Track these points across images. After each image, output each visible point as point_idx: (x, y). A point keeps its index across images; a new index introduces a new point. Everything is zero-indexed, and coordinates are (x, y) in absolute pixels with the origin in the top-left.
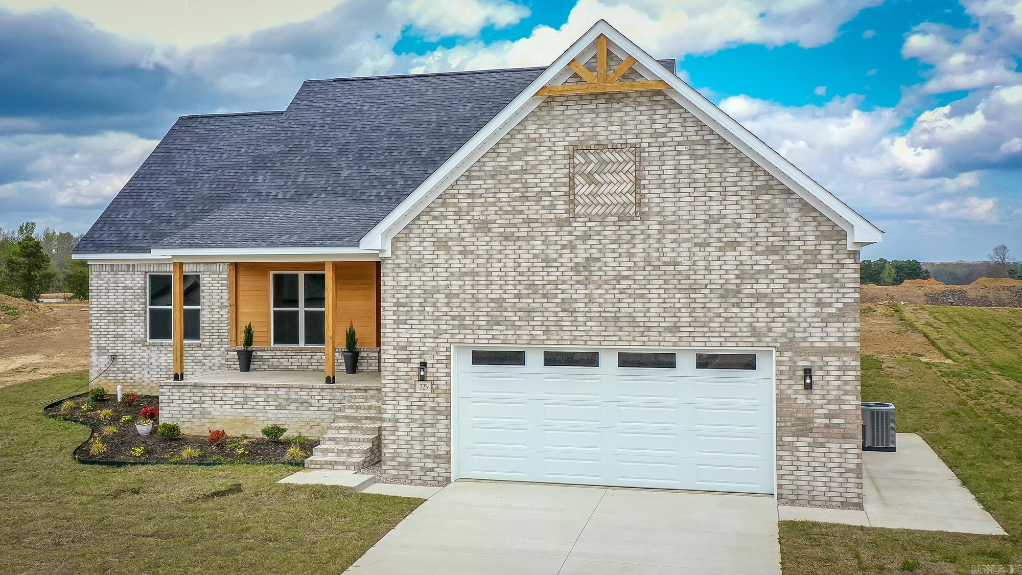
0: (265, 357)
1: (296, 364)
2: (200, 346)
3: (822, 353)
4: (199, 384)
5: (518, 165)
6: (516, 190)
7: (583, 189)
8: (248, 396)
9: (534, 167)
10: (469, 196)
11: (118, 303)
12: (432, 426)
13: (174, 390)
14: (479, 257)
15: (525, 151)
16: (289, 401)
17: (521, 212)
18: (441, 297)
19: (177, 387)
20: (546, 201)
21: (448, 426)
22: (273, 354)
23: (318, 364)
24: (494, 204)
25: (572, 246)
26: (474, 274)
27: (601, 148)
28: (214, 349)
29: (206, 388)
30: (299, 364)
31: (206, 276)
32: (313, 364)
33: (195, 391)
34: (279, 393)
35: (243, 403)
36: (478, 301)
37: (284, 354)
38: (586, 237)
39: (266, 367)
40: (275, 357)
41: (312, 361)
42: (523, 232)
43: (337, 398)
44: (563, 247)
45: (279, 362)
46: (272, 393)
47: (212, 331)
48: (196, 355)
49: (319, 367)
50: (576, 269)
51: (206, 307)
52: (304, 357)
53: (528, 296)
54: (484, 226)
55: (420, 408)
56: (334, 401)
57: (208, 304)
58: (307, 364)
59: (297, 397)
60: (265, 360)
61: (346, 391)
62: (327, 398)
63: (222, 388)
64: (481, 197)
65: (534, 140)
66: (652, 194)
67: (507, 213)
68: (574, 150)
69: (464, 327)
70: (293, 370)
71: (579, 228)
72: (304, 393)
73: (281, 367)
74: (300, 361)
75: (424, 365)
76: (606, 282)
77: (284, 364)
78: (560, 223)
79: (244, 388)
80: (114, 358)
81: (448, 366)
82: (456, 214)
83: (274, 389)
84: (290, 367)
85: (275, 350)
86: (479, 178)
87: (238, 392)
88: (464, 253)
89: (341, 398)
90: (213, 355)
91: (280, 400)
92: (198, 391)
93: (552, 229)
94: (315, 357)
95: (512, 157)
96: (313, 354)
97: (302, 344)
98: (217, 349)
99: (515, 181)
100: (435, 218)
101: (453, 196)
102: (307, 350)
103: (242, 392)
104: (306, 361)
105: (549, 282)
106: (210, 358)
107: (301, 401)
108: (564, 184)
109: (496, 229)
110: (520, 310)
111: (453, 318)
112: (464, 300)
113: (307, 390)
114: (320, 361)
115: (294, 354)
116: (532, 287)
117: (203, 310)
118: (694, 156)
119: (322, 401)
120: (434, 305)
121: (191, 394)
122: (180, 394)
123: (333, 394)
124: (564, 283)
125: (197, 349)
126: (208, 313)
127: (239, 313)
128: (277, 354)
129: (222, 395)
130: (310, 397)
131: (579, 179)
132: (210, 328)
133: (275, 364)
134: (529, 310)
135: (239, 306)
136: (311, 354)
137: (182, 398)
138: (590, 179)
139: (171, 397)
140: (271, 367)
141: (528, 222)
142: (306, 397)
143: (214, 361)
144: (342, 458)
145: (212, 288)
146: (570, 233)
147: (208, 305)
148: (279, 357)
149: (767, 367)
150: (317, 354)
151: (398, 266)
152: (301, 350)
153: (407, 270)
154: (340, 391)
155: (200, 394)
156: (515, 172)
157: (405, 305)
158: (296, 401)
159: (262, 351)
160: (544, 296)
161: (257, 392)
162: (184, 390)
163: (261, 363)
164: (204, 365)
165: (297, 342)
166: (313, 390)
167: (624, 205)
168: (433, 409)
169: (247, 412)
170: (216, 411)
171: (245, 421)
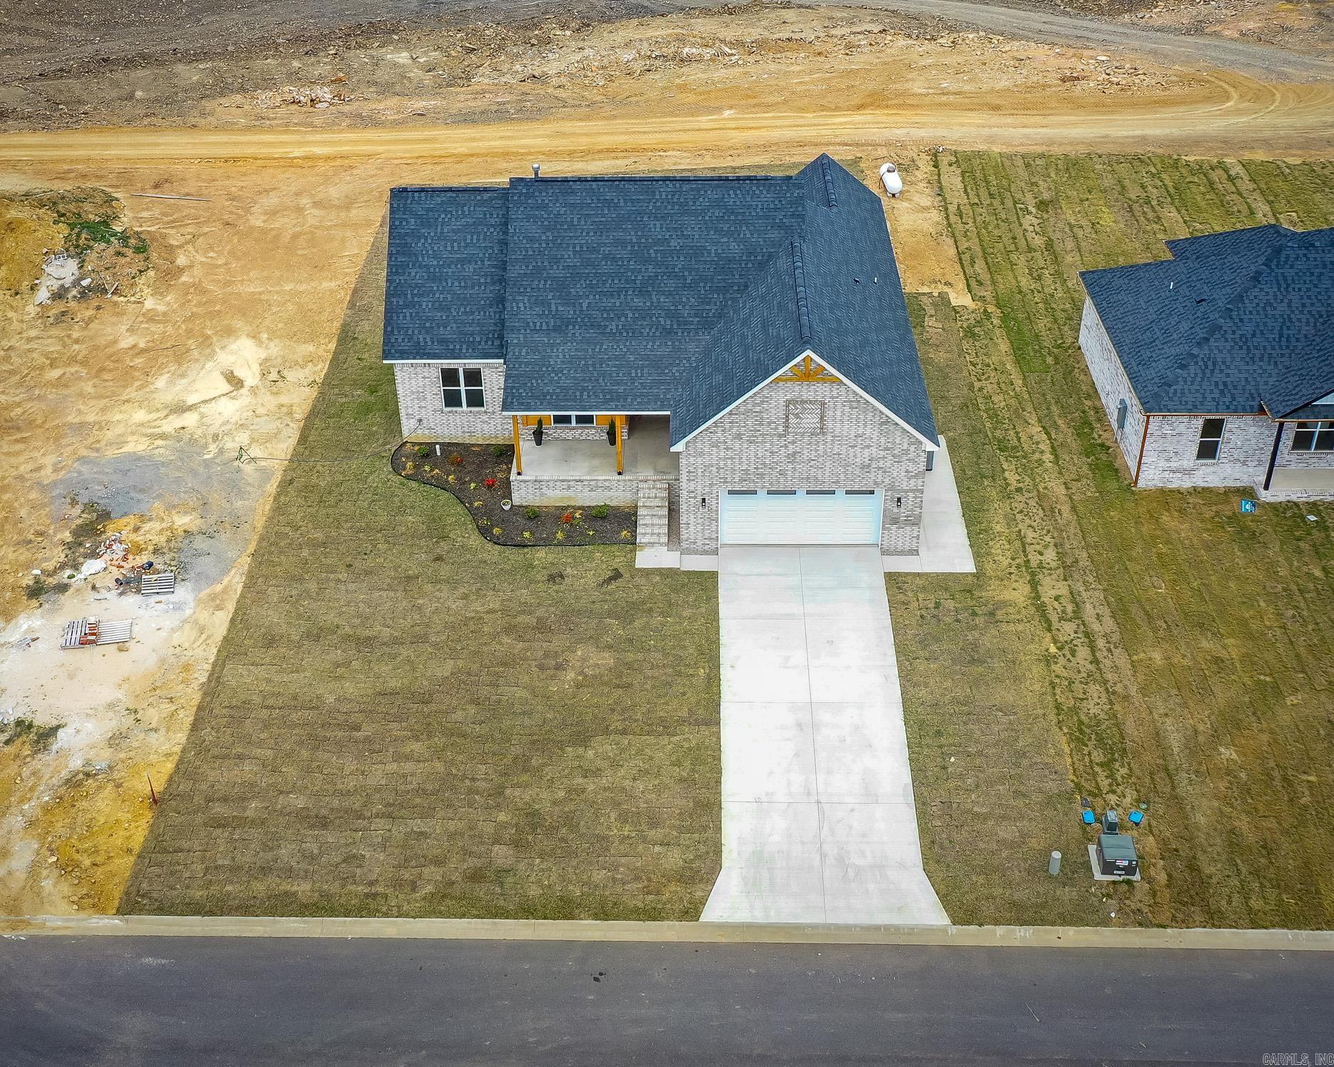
0: (550, 433)
1: (571, 436)
2: (485, 411)
3: (906, 491)
5: (758, 409)
6: (756, 421)
7: (792, 420)
8: (571, 485)
9: (767, 410)
10: (730, 423)
12: (708, 526)
13: (521, 483)
14: (735, 450)
15: (762, 402)
16: (597, 487)
17: (759, 431)
18: (714, 469)
20: (773, 426)
21: (717, 526)
22: (555, 431)
23: (586, 436)
24: (744, 427)
25: (786, 446)
26: (732, 458)
27: (803, 402)
28: (497, 415)
29: (543, 482)
30: (573, 436)
31: (486, 372)
33: (535, 483)
34: (591, 483)
35: (567, 489)
36: (735, 470)
37: (562, 431)
38: (793, 442)
41: (582, 434)
42: (760, 439)
43: (628, 484)
44: (781, 447)
45: (558, 436)
47: (495, 404)
48: (483, 418)
49: (588, 438)
50: (788, 456)
51: (487, 388)
53: (762, 468)
54: (739, 436)
55: (701, 518)
56: (626, 486)
57: (488, 386)
60: (550, 436)
61: (634, 482)
62: (621, 484)
63: (553, 482)
64: (737, 423)
65: (767, 397)
66: (829, 424)
67: (751, 431)
68: (788, 403)
69: (727, 482)
70: (570, 440)
71: (790, 438)
74: (574, 433)
75: (704, 500)
76: (803, 462)
77: (562, 437)
78: (780, 436)
79: (568, 481)
80: (420, 421)
81: (717, 499)
82: (723, 431)
84: (567, 438)
85: (556, 428)
86: (736, 414)
87: (564, 483)
88: (727, 449)
89: (630, 485)
91: (591, 487)
92: (537, 483)
93: (776, 438)
94: (583, 432)
95: (755, 405)
97: (574, 424)
99: (756, 416)
100: (711, 433)
101: (721, 423)
102: (579, 428)
103: (566, 483)
104: (577, 435)
105: (773, 462)
106: (494, 419)
107: (605, 486)
108: (783, 418)
109: (745, 438)
110: (758, 474)
111: (720, 478)
112: (727, 470)
113: (608, 481)
114: (588, 434)
115: (569, 431)
116: (764, 464)
117: (485, 390)
118: (851, 408)
119: (618, 486)
120: (710, 472)
121: (533, 485)
122: (525, 485)
123: (625, 483)
124: (781, 462)
125: (484, 413)
126: (490, 392)
128: (558, 431)
129: (554, 485)
130: (611, 485)
131: (791, 416)
132: (491, 400)
133: (556, 437)
134: (762, 475)
137: (527, 487)
138: (797, 416)
139: (520, 487)
141: (762, 435)
143: (497, 422)
144: (654, 539)
145: (491, 377)
146: (785, 441)
147: (490, 388)
149: (880, 493)
151: (690, 454)
152: (574, 428)
153: (694, 456)
154: (629, 481)
156: (756, 412)
157: (694, 472)
158: (601, 487)
159: (547, 431)
160: (770, 468)
161: (576, 483)
162: (528, 483)
163: (547, 437)
164: (490, 423)
165: (570, 423)
167: (814, 428)
168: (709, 518)
169: (571, 493)
170: (550, 493)
171: (569, 498)
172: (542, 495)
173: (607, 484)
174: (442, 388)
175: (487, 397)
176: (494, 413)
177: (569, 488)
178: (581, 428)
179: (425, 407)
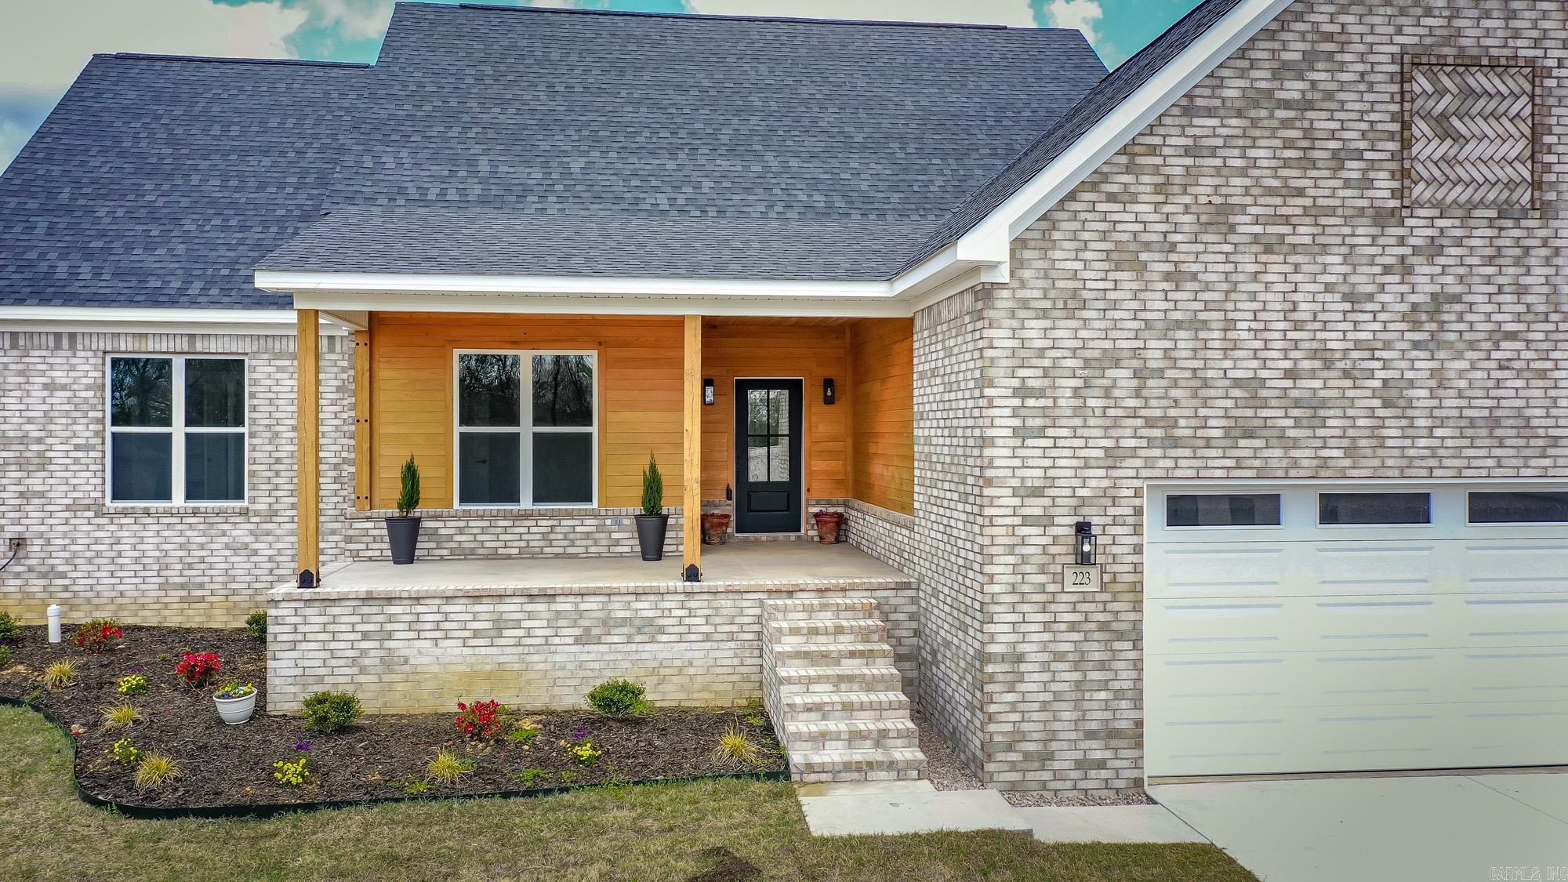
0: (443, 531)
1: (516, 544)
2: (244, 513)
4: (379, 593)
5: (1293, 89)
6: (1289, 144)
7: (1428, 148)
8: (505, 616)
9: (1329, 95)
10: (1187, 152)
11: (30, 421)
12: (1102, 666)
13: (308, 611)
14: (1207, 287)
15: (1310, 59)
16: (608, 624)
17: (1300, 192)
18: (1123, 376)
19: (317, 604)
20: (1353, 169)
21: (1138, 665)
22: (461, 524)
23: (566, 543)
24: (1243, 172)
25: (1405, 269)
26: (1196, 325)
27: (1467, 63)
28: (280, 519)
29: (397, 602)
30: (523, 544)
31: (260, 362)
32: (555, 543)
33: (366, 610)
34: (583, 606)
35: (493, 633)
36: (1206, 384)
37: (486, 524)
38: (1433, 249)
39: (445, 552)
40: (466, 531)
41: (552, 536)
42: (1305, 233)
43: (724, 612)
44: (1387, 270)
45: (475, 541)
46: (568, 607)
47: (275, 480)
48: (234, 533)
49: (570, 550)
50: (1412, 317)
51: (261, 429)
52: (533, 530)
53: (1313, 374)
54: (1220, 219)
55: (1073, 627)
56: (718, 620)
57: (267, 422)
58: (541, 544)
59: (628, 614)
60: (443, 539)
61: (746, 596)
62: (700, 613)
63: (437, 601)
64: (1213, 152)
65: (1329, 37)
67: (1271, 192)
68: (1409, 64)
69: (1176, 443)
70: (509, 557)
71: (1421, 230)
72: (646, 605)
73: (481, 551)
74: (525, 537)
75: (1083, 529)
76: (1472, 345)
77: (487, 544)
78: (1382, 218)
79: (497, 600)
80: (17, 544)
81: (1137, 529)
82: (1158, 189)
83: (571, 599)
84: (501, 551)
85: (467, 515)
86: (1210, 112)
87: (478, 608)
88: (1175, 277)
89: (733, 611)
90: (279, 532)
91: (586, 623)
92: (375, 610)
93: (1364, 231)
94: (558, 529)
95: (1282, 71)
96: (555, 523)
97: (526, 502)
98: (286, 519)
99: (1286, 124)
100: (1112, 198)
101: (1153, 150)
102: (542, 515)
103: (490, 608)
104: (538, 537)
105: (1358, 345)
106: (270, 539)
107: (637, 622)
108: (1391, 137)
109: (1246, 227)
110: (1297, 404)
111: (1150, 423)
112: (1175, 383)
113: (652, 597)
114: (571, 536)
115: (510, 523)
116: (1323, 355)
117: (252, 435)
119: (687, 621)
120: (1107, 393)
121: (356, 619)
122: (324, 619)
123: (715, 604)
124: (1387, 345)
125: (238, 519)
126: (267, 441)
127: (376, 436)
128: (471, 524)
129: (438, 617)
130: (659, 613)
131: (1421, 127)
132: (269, 474)
133: (466, 545)
134: (1316, 405)
135: (375, 423)
136: (551, 523)
137: (331, 628)
138: (1443, 128)
139: (301, 628)
140: (457, 552)
141: (1314, 213)
142: (651, 614)
143: (279, 545)
144: (864, 753)
145: (274, 389)
146: (1401, 241)
147: (266, 426)
148: (475, 531)
150: (564, 523)
151: (1025, 304)
152: (526, 515)
153: (1044, 314)
154: (730, 596)
155: (381, 618)
156: (1286, 104)
157: (1040, 394)
158: (624, 622)
159: (436, 518)
160: (1346, 374)
161: (529, 607)
162: (336, 610)
163: (433, 545)
164: (255, 553)
165: (514, 497)
166: (666, 597)
167: (1510, 185)
168: (1104, 627)
169: (504, 653)
170: (422, 654)
171: (499, 674)
172: (389, 662)
173: (645, 608)
174: (110, 429)
175: (255, 458)
176: (272, 513)
177: (499, 625)
178: (551, 515)
179: (41, 495)
